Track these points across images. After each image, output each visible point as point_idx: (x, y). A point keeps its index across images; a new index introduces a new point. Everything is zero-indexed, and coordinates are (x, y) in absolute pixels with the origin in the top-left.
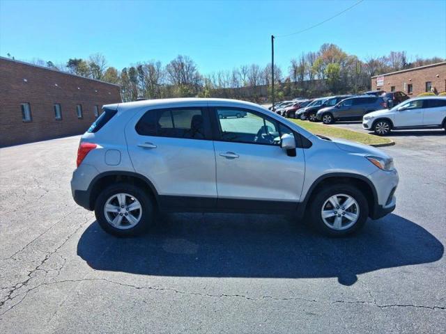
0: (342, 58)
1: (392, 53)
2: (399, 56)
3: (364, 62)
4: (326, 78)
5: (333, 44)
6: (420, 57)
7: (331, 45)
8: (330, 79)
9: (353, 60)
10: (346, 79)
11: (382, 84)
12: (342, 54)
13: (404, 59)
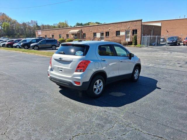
0: (10, 20)
1: (32, 21)
2: (35, 22)
3: (21, 23)
4: (3, 29)
5: (4, 13)
6: (43, 24)
7: (3, 14)
8: (5, 29)
9: (14, 21)
10: (13, 30)
11: (41, 34)
12: (9, 18)
13: (37, 24)
